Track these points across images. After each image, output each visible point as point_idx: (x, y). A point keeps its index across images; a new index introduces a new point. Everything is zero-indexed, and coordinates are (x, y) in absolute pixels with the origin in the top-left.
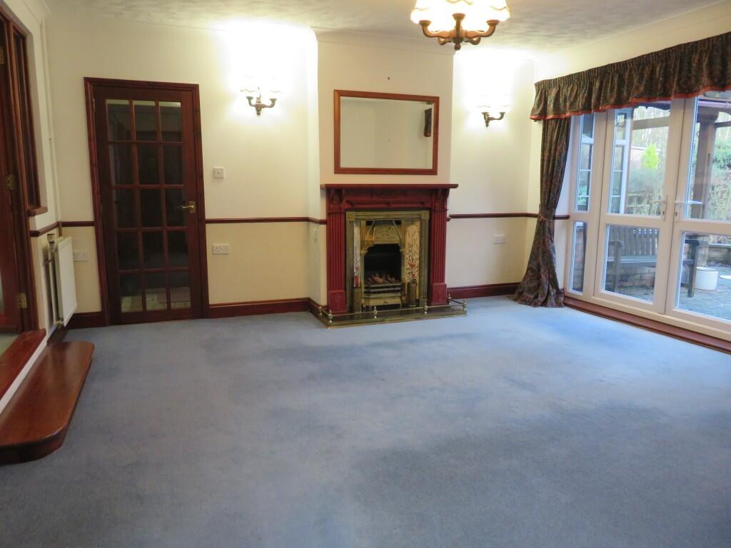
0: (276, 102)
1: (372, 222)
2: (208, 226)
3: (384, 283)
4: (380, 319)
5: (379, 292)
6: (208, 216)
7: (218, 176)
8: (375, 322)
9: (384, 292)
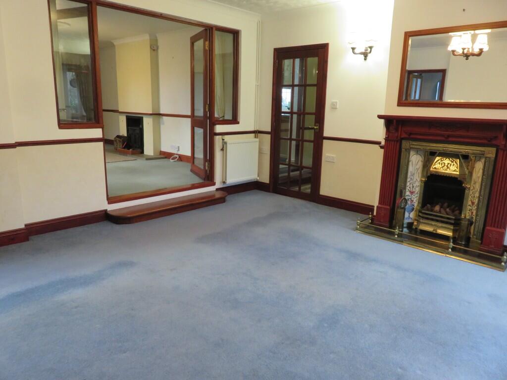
0: (373, 49)
1: (435, 153)
2: (325, 141)
3: (440, 212)
4: (399, 239)
5: (432, 220)
6: (326, 134)
7: (334, 107)
8: (394, 240)
9: (437, 221)
